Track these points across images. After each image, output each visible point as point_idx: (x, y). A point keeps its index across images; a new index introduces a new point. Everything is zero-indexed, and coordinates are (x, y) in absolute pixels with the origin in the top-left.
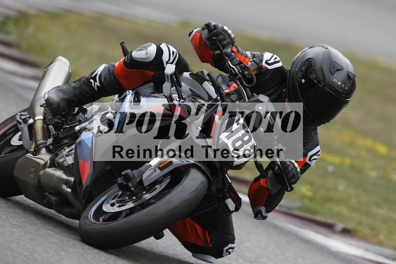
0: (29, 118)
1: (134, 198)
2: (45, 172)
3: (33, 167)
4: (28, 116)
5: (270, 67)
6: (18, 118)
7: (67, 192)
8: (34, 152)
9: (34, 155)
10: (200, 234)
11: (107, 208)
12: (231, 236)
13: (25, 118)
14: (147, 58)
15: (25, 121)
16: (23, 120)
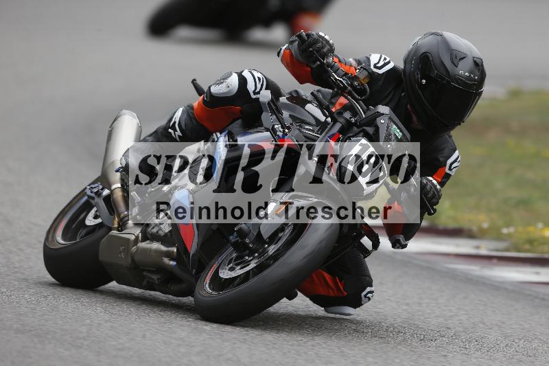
0: (102, 189)
1: (256, 255)
2: (138, 248)
3: (122, 246)
4: (101, 187)
5: (381, 72)
6: (88, 192)
7: (171, 265)
8: (118, 227)
9: (119, 231)
10: (331, 283)
11: (225, 274)
12: (368, 278)
13: (98, 191)
14: (229, 92)
15: (98, 194)
16: (96, 193)
